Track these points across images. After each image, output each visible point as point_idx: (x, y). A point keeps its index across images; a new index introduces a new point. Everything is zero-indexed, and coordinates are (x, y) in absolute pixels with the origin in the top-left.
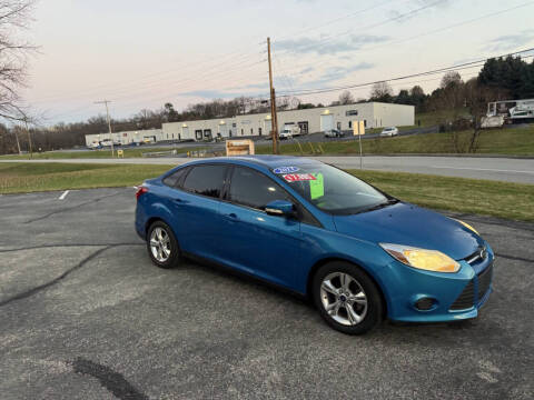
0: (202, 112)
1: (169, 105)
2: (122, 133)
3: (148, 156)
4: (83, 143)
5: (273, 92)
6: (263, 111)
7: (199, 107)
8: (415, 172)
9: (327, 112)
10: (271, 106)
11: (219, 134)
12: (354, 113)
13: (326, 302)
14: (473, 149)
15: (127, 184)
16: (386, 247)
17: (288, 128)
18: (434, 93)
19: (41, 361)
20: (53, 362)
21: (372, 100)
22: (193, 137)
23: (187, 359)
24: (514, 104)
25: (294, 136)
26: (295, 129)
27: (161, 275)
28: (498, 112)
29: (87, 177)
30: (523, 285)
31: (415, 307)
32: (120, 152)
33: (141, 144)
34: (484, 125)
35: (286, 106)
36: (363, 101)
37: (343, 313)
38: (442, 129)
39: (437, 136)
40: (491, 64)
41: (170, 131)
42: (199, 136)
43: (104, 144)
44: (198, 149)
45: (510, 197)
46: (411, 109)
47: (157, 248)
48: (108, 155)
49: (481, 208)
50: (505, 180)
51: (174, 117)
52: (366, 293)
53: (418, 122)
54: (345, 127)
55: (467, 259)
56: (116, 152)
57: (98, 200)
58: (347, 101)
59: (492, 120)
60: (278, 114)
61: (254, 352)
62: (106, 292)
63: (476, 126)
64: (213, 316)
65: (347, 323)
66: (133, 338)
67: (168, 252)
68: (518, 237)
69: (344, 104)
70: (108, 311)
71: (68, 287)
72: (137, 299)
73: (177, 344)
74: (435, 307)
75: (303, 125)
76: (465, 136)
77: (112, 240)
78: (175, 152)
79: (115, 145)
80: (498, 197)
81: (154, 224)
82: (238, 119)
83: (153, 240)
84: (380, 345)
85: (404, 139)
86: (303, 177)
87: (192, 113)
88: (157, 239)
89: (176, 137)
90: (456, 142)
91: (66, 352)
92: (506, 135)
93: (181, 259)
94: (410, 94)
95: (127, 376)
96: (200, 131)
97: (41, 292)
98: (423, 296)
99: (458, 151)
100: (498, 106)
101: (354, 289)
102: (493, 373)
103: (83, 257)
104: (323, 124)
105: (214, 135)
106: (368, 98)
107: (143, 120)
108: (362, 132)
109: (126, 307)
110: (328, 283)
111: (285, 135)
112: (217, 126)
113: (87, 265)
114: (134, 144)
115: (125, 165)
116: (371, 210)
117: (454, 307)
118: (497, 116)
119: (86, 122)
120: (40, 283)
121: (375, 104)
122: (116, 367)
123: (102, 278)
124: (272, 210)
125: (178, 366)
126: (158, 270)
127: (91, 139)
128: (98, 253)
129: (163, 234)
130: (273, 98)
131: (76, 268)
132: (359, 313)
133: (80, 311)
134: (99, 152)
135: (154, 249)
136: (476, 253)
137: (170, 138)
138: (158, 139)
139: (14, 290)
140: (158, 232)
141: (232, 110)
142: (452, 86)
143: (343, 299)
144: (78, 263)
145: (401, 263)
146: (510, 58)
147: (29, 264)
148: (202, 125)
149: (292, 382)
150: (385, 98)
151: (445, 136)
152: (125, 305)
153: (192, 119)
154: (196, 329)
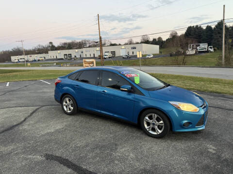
0: (66, 46)
1: (51, 43)
2: (29, 56)
3: (43, 66)
4: (10, 60)
5: (100, 38)
6: (95, 46)
7: (65, 44)
8: (162, 73)
9: (123, 47)
10: (100, 44)
11: (75, 56)
12: (135, 48)
13: (146, 126)
14: (184, 64)
15: (37, 79)
16: (172, 103)
17: (106, 54)
18: (167, 40)
19: (29, 156)
20: (34, 157)
21: (142, 43)
22: (63, 58)
23: (94, 151)
24: (199, 45)
25: (109, 58)
26: (109, 55)
27: (70, 118)
28: (193, 48)
29: (16, 76)
30: (216, 117)
31: (183, 126)
32: (29, 64)
33: (39, 60)
34: (188, 54)
35: (104, 44)
36: (138, 43)
37: (153, 130)
38: (171, 55)
39: (169, 58)
40: (190, 29)
41: (52, 54)
42: (66, 57)
43: (20, 60)
44: (66, 63)
45: (202, 83)
46: (157, 47)
47: (66, 107)
48: (23, 66)
49: (192, 88)
50: (198, 76)
51: (53, 48)
52: (163, 121)
53: (160, 52)
54: (131, 54)
55: (201, 106)
56: (27, 64)
57: (26, 86)
58: (131, 43)
59: (191, 52)
60: (103, 47)
61: (120, 147)
62: (47, 126)
63: (184, 54)
64: (98, 133)
65: (155, 133)
66: (67, 144)
67: (72, 108)
68: (209, 98)
69: (130, 44)
70: (51, 134)
71: (29, 125)
72: (63, 128)
73: (87, 146)
74: (191, 125)
75: (113, 53)
76: (181, 58)
77: (41, 104)
78: (55, 64)
79: (26, 61)
80: (198, 83)
81: (65, 96)
82: (84, 50)
83: (64, 103)
84: (169, 141)
85: (155, 59)
86: (133, 75)
87: (62, 46)
88: (66, 102)
89: (55, 57)
90: (177, 60)
91: (39, 152)
92: (196, 58)
93: (78, 111)
94: (157, 40)
95: (70, 160)
96: (66, 55)
97: (17, 127)
98: (186, 121)
99: (178, 64)
100: (193, 45)
101: (158, 120)
102: (213, 149)
103: (31, 112)
104: (122, 52)
105: (73, 57)
106: (140, 42)
107: (39, 50)
108: (141, 56)
109: (59, 132)
110: (147, 118)
111: (105, 57)
112: (74, 53)
113: (34, 115)
114: (35, 61)
115: (33, 70)
116: (161, 88)
117: (197, 125)
118: (192, 50)
119: (11, 50)
120: (15, 124)
121: (143, 44)
122: (64, 156)
123: (43, 120)
124: (123, 89)
125: (91, 155)
126: (67, 116)
127: (14, 58)
128: (37, 110)
129: (69, 100)
130: (101, 41)
131: (29, 116)
132: (160, 129)
133: (38, 135)
134: (18, 64)
135: (65, 107)
136: (204, 104)
137: (52, 58)
138: (46, 58)
139: (3, 127)
140: (67, 99)
141: (80, 45)
142: (174, 37)
143: (154, 124)
144: (29, 114)
145: (178, 109)
146: (197, 26)
147: (6, 116)
148: (67, 52)
149: (139, 157)
150: (147, 42)
151: (173, 58)
152: (58, 131)
153: (62, 49)
154: (93, 139)
